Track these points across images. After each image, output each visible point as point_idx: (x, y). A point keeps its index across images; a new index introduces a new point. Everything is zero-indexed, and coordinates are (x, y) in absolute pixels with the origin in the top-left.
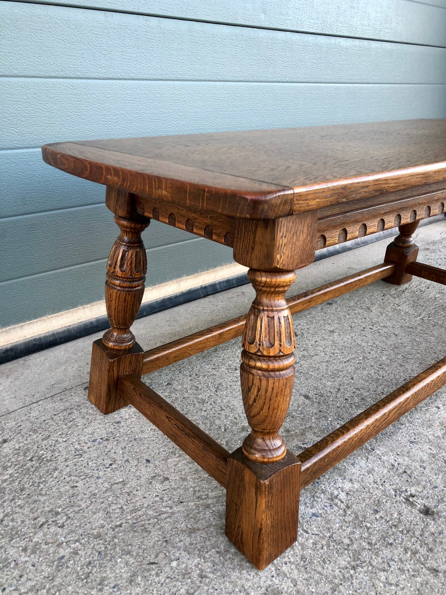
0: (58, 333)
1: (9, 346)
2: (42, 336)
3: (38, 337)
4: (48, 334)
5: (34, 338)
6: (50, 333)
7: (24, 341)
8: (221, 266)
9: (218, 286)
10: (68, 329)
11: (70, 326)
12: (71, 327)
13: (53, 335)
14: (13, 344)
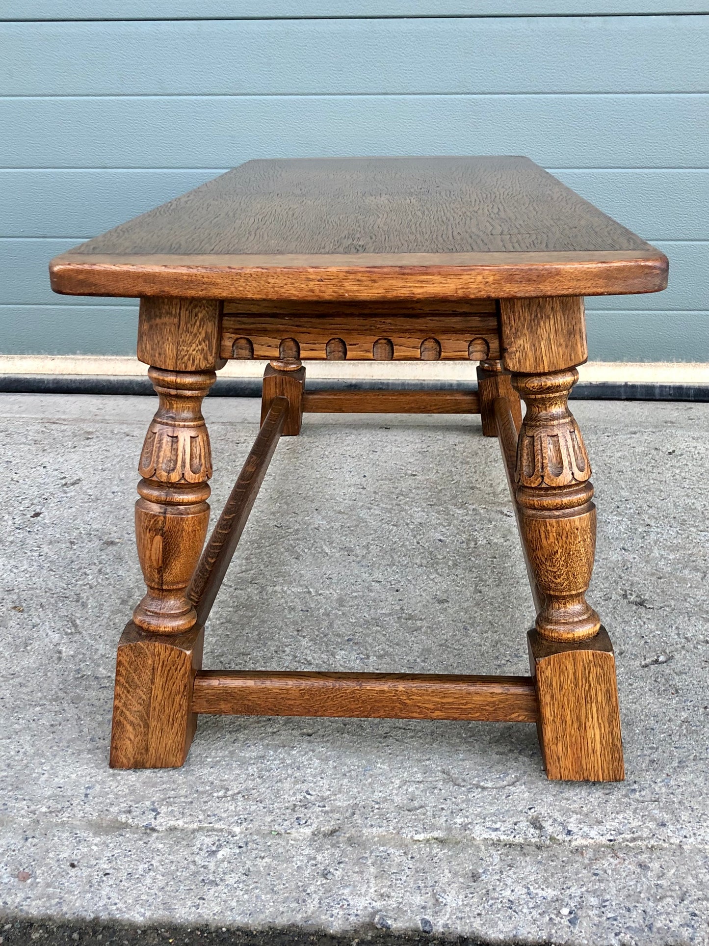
0: (408, 384)
1: (354, 382)
2: (390, 381)
3: (385, 382)
4: (397, 382)
5: (382, 381)
6: (399, 382)
7: (371, 381)
8: (668, 362)
9: (657, 391)
10: (421, 384)
11: (424, 380)
12: (426, 382)
13: (403, 384)
14: (359, 381)
